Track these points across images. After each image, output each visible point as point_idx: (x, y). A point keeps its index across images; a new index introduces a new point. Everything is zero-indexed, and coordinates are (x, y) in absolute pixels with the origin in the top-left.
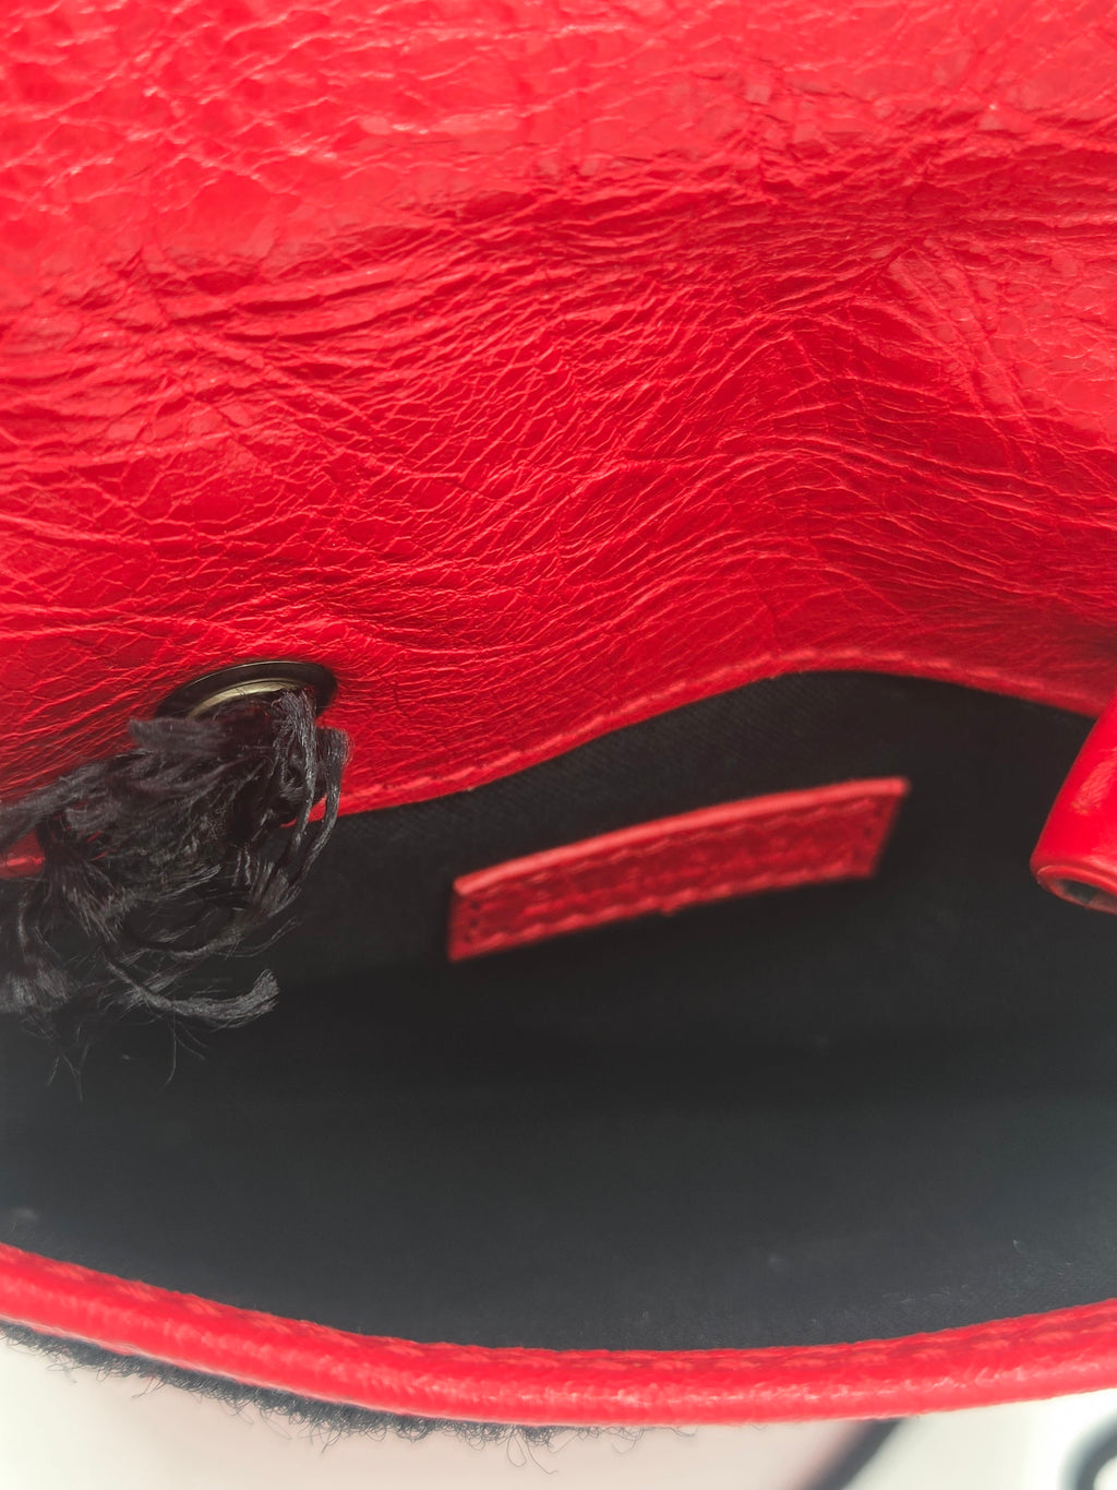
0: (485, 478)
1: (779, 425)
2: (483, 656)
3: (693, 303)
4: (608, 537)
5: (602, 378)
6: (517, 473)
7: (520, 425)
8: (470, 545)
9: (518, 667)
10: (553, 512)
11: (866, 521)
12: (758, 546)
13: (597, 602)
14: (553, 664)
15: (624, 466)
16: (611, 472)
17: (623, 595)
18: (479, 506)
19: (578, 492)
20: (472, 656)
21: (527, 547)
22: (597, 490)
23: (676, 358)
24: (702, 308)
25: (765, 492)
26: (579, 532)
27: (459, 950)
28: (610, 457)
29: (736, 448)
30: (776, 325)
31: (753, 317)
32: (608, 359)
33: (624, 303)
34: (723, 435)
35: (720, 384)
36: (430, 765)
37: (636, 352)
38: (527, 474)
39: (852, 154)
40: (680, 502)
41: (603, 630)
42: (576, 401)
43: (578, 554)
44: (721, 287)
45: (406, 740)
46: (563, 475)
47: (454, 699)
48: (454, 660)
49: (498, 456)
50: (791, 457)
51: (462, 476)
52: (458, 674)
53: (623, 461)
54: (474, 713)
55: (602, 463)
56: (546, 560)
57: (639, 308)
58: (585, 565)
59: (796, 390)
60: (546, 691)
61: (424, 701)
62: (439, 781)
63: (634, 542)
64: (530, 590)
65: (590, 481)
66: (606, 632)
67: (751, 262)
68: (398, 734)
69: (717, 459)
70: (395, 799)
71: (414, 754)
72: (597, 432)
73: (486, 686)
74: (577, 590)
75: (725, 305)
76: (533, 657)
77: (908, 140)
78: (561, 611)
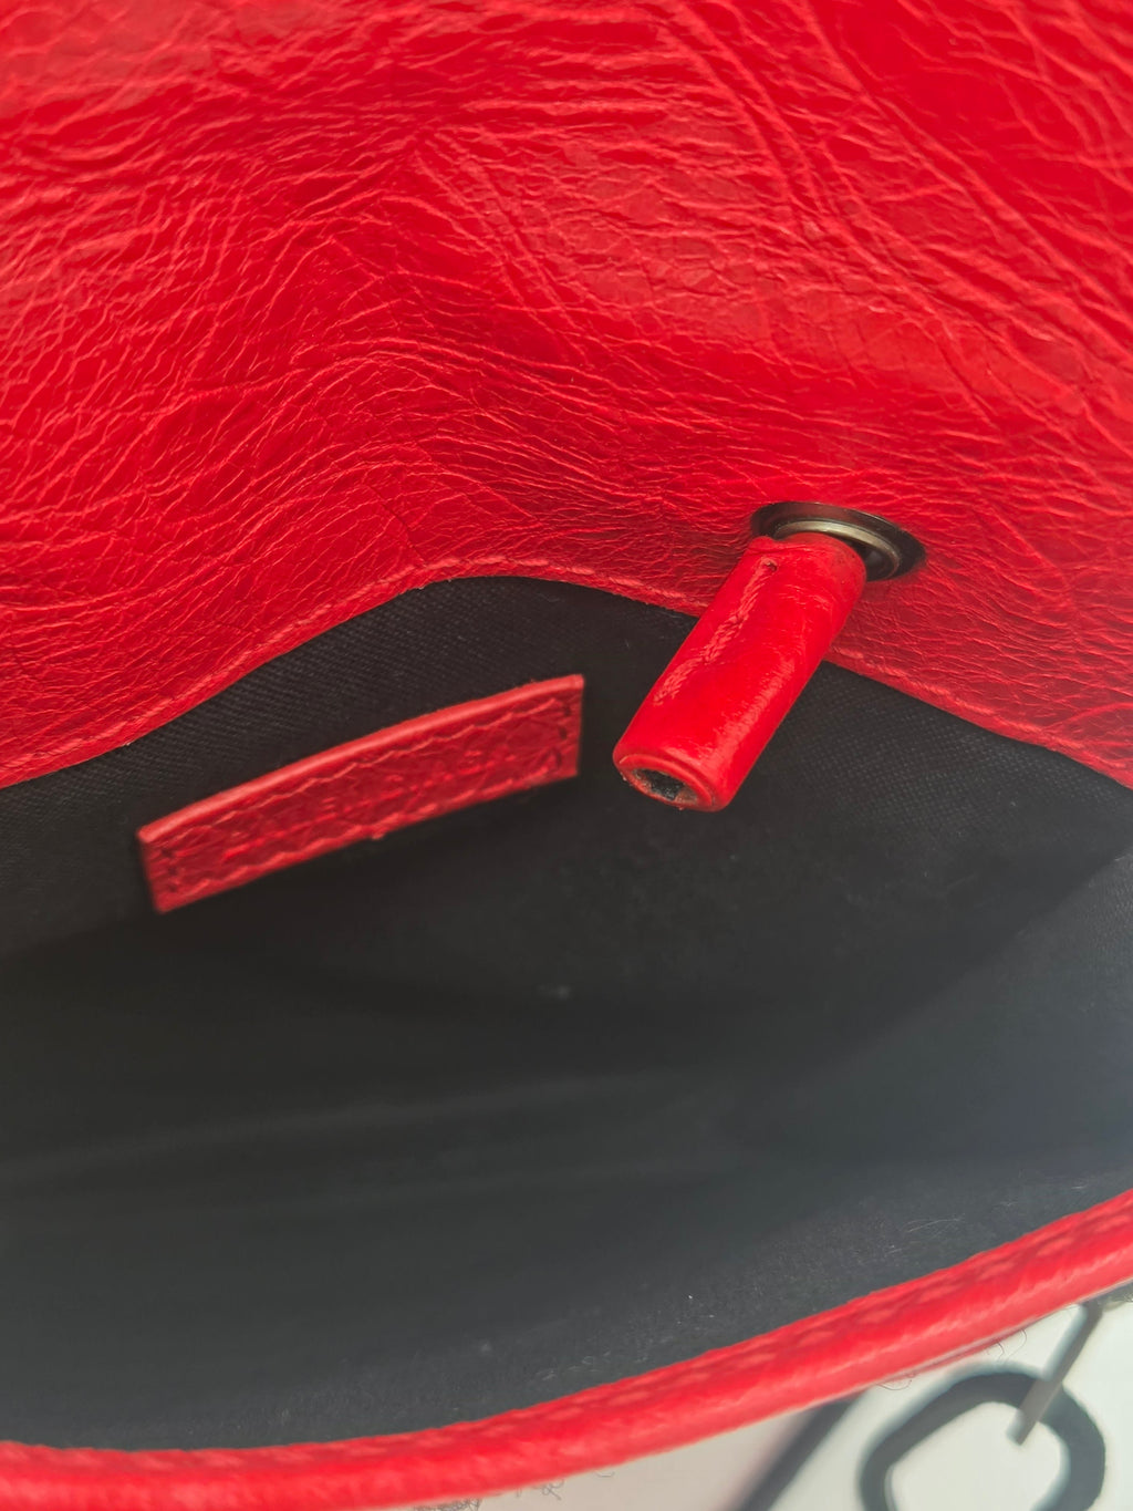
0: (39, 425)
1: (349, 331)
2: (94, 607)
3: (214, 219)
4: (198, 470)
5: (142, 311)
6: (76, 417)
7: (64, 368)
8: (43, 493)
9: (137, 612)
10: (127, 452)
11: (465, 419)
12: (366, 458)
13: (205, 537)
14: (176, 603)
15: (195, 398)
16: (182, 405)
17: (233, 526)
18: (41, 455)
19: (150, 429)
20: (83, 608)
21: (108, 491)
22: (171, 426)
23: (216, 281)
24: (227, 224)
25: (356, 401)
26: (163, 469)
27: (166, 902)
28: (176, 392)
29: (313, 362)
30: (314, 230)
31: (286, 226)
32: (143, 290)
33: (139, 226)
34: (294, 350)
35: (274, 298)
36: (77, 725)
37: (170, 282)
38: (87, 418)
39: (305, 37)
40: (269, 424)
41: (221, 563)
42: (122, 339)
43: (168, 490)
44: (238, 199)
45: (43, 704)
46: (129, 414)
47: (78, 654)
48: (64, 614)
49: (49, 401)
50: (371, 361)
51: (13, 422)
52: (74, 628)
53: (192, 393)
54: (105, 666)
55: (170, 398)
56: (136, 500)
57: (156, 231)
58: (180, 500)
59: (355, 293)
60: (178, 633)
61: (49, 661)
62: (93, 740)
63: (227, 472)
64: (125, 533)
65: (161, 417)
66: (226, 565)
67: (258, 168)
68: (33, 699)
69: (295, 376)
70: (50, 765)
71: (56, 716)
72: (155, 367)
73: (109, 636)
74: (177, 527)
75: (249, 216)
76: (150, 600)
77: (359, 19)
78: (167, 549)
